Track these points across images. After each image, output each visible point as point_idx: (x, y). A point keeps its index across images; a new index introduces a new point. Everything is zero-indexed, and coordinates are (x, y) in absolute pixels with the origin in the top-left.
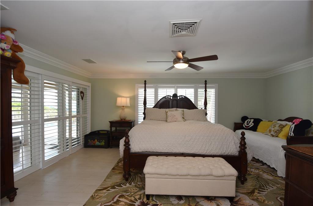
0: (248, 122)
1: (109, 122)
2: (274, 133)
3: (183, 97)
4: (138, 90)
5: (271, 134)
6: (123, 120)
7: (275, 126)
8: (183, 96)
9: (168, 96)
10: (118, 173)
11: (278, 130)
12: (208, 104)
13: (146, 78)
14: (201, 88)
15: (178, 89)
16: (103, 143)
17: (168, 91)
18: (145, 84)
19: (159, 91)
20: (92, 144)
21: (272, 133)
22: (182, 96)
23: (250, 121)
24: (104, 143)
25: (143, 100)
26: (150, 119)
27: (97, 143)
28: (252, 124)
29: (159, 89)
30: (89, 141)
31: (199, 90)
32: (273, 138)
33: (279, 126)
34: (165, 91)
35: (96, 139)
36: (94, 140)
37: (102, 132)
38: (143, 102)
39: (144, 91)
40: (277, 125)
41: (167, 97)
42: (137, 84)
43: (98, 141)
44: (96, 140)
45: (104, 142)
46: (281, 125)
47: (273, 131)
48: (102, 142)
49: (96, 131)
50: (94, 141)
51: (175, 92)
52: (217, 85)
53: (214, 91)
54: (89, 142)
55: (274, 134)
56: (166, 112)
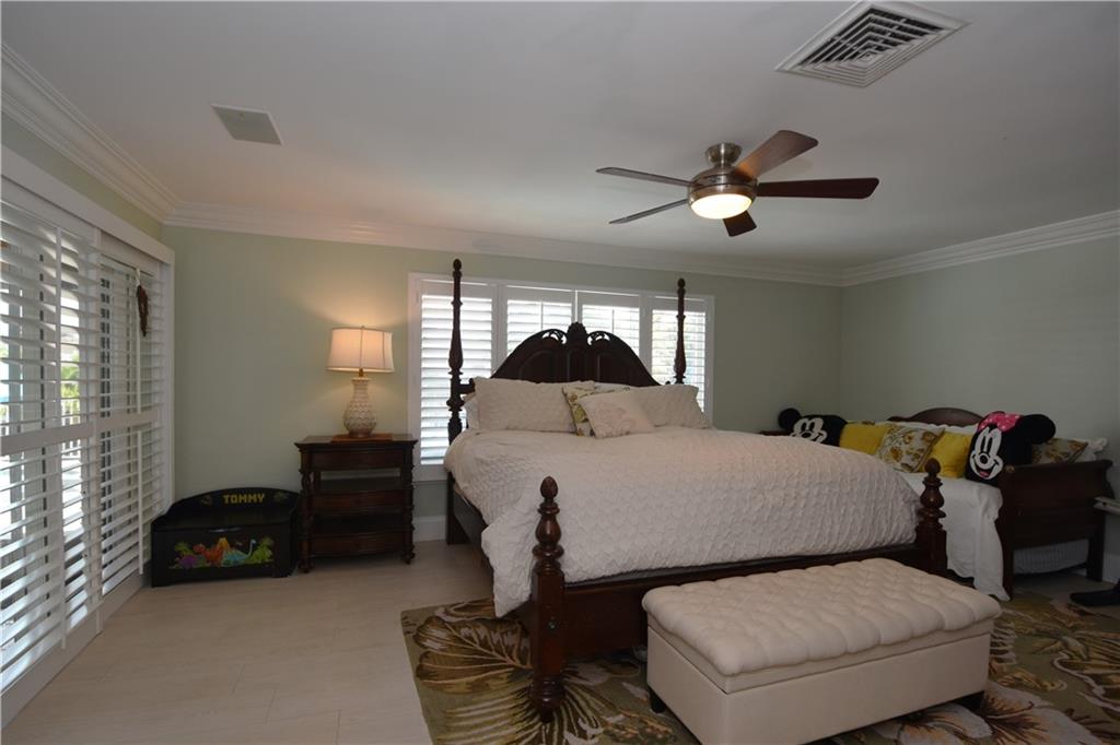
0: (807, 428)
1: (297, 445)
2: (913, 460)
3: (606, 337)
4: (419, 301)
5: (902, 464)
6: (360, 436)
7: (910, 438)
8: (608, 334)
9: (552, 331)
10: (463, 688)
11: (922, 450)
12: (687, 368)
13: (461, 249)
14: (665, 306)
15: (584, 306)
16: (263, 554)
17: (546, 310)
18: (457, 276)
19: (510, 310)
20: (201, 563)
21: (906, 459)
22: (602, 333)
23: (812, 425)
24: (268, 553)
25: (448, 345)
26: (507, 429)
27: (231, 556)
28: (820, 434)
29: (509, 302)
30: (182, 547)
31: (657, 314)
32: (913, 474)
33: (923, 438)
34: (537, 310)
35: (221, 535)
36: (211, 542)
37: (235, 499)
38: (447, 355)
39: (452, 307)
40: (917, 436)
41: (546, 335)
42: (416, 275)
43: (232, 545)
44: (223, 541)
45: (270, 548)
46: (927, 434)
47: (908, 453)
48: (255, 547)
49: (201, 496)
50: (208, 545)
51: (573, 318)
52: (712, 297)
53: (704, 319)
54: (178, 554)
55: (912, 464)
56: (565, 395)
